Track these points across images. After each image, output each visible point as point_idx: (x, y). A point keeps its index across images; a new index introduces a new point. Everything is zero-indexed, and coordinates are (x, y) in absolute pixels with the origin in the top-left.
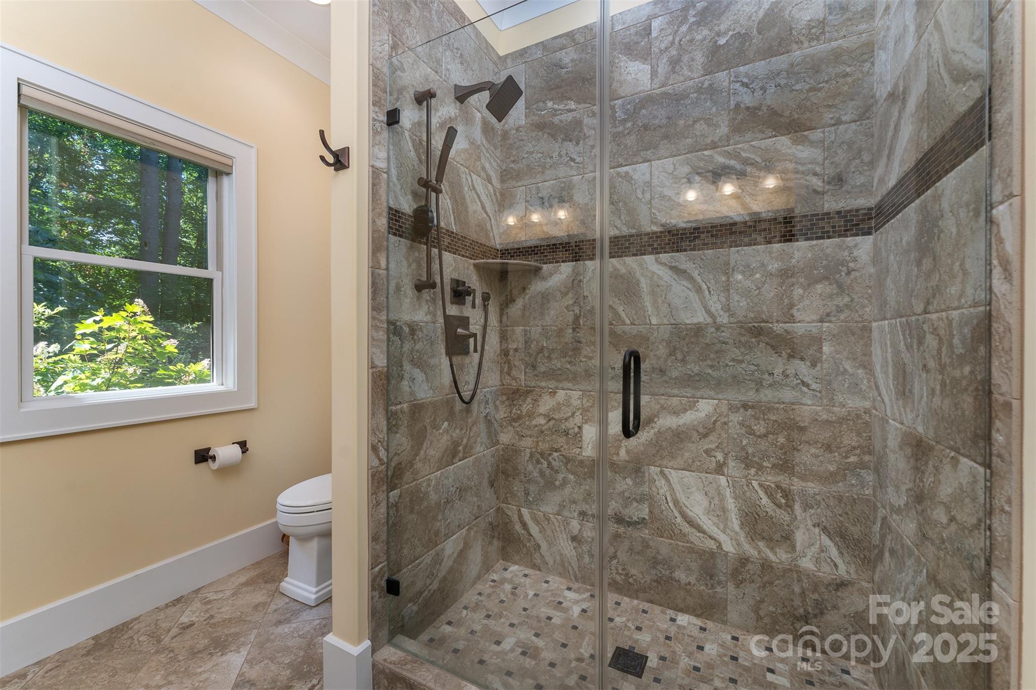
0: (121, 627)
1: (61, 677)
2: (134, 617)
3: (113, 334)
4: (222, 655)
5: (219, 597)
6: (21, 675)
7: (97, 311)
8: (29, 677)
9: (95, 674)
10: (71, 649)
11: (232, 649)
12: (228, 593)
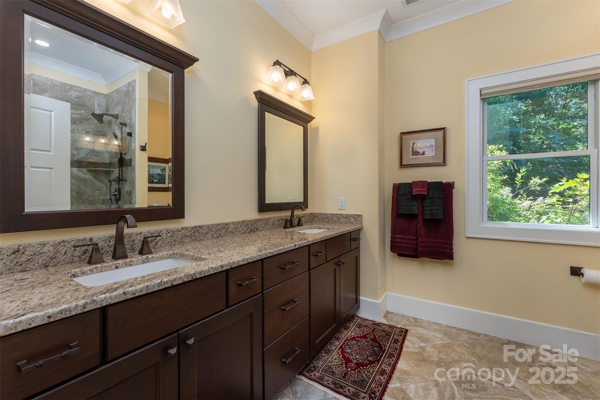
0: (521, 344)
1: (489, 345)
2: (530, 344)
3: (571, 192)
4: (561, 393)
5: (582, 367)
6: (479, 335)
7: (562, 179)
8: (480, 337)
9: (500, 353)
10: (498, 338)
11: (569, 396)
12: (590, 370)
